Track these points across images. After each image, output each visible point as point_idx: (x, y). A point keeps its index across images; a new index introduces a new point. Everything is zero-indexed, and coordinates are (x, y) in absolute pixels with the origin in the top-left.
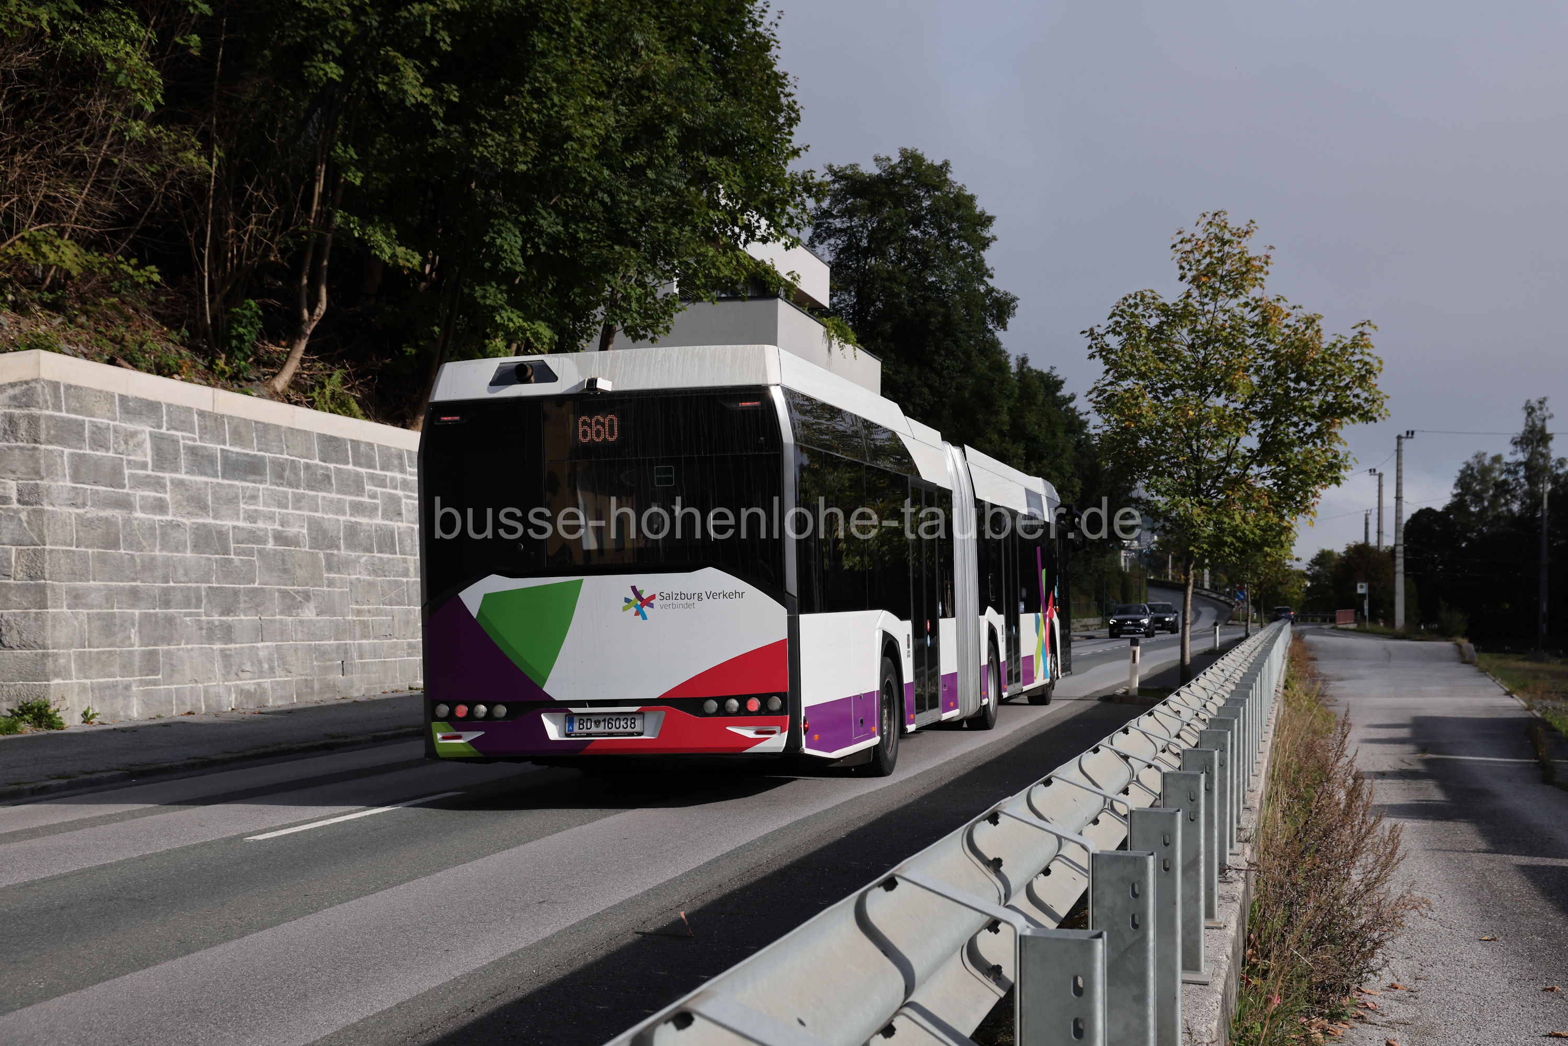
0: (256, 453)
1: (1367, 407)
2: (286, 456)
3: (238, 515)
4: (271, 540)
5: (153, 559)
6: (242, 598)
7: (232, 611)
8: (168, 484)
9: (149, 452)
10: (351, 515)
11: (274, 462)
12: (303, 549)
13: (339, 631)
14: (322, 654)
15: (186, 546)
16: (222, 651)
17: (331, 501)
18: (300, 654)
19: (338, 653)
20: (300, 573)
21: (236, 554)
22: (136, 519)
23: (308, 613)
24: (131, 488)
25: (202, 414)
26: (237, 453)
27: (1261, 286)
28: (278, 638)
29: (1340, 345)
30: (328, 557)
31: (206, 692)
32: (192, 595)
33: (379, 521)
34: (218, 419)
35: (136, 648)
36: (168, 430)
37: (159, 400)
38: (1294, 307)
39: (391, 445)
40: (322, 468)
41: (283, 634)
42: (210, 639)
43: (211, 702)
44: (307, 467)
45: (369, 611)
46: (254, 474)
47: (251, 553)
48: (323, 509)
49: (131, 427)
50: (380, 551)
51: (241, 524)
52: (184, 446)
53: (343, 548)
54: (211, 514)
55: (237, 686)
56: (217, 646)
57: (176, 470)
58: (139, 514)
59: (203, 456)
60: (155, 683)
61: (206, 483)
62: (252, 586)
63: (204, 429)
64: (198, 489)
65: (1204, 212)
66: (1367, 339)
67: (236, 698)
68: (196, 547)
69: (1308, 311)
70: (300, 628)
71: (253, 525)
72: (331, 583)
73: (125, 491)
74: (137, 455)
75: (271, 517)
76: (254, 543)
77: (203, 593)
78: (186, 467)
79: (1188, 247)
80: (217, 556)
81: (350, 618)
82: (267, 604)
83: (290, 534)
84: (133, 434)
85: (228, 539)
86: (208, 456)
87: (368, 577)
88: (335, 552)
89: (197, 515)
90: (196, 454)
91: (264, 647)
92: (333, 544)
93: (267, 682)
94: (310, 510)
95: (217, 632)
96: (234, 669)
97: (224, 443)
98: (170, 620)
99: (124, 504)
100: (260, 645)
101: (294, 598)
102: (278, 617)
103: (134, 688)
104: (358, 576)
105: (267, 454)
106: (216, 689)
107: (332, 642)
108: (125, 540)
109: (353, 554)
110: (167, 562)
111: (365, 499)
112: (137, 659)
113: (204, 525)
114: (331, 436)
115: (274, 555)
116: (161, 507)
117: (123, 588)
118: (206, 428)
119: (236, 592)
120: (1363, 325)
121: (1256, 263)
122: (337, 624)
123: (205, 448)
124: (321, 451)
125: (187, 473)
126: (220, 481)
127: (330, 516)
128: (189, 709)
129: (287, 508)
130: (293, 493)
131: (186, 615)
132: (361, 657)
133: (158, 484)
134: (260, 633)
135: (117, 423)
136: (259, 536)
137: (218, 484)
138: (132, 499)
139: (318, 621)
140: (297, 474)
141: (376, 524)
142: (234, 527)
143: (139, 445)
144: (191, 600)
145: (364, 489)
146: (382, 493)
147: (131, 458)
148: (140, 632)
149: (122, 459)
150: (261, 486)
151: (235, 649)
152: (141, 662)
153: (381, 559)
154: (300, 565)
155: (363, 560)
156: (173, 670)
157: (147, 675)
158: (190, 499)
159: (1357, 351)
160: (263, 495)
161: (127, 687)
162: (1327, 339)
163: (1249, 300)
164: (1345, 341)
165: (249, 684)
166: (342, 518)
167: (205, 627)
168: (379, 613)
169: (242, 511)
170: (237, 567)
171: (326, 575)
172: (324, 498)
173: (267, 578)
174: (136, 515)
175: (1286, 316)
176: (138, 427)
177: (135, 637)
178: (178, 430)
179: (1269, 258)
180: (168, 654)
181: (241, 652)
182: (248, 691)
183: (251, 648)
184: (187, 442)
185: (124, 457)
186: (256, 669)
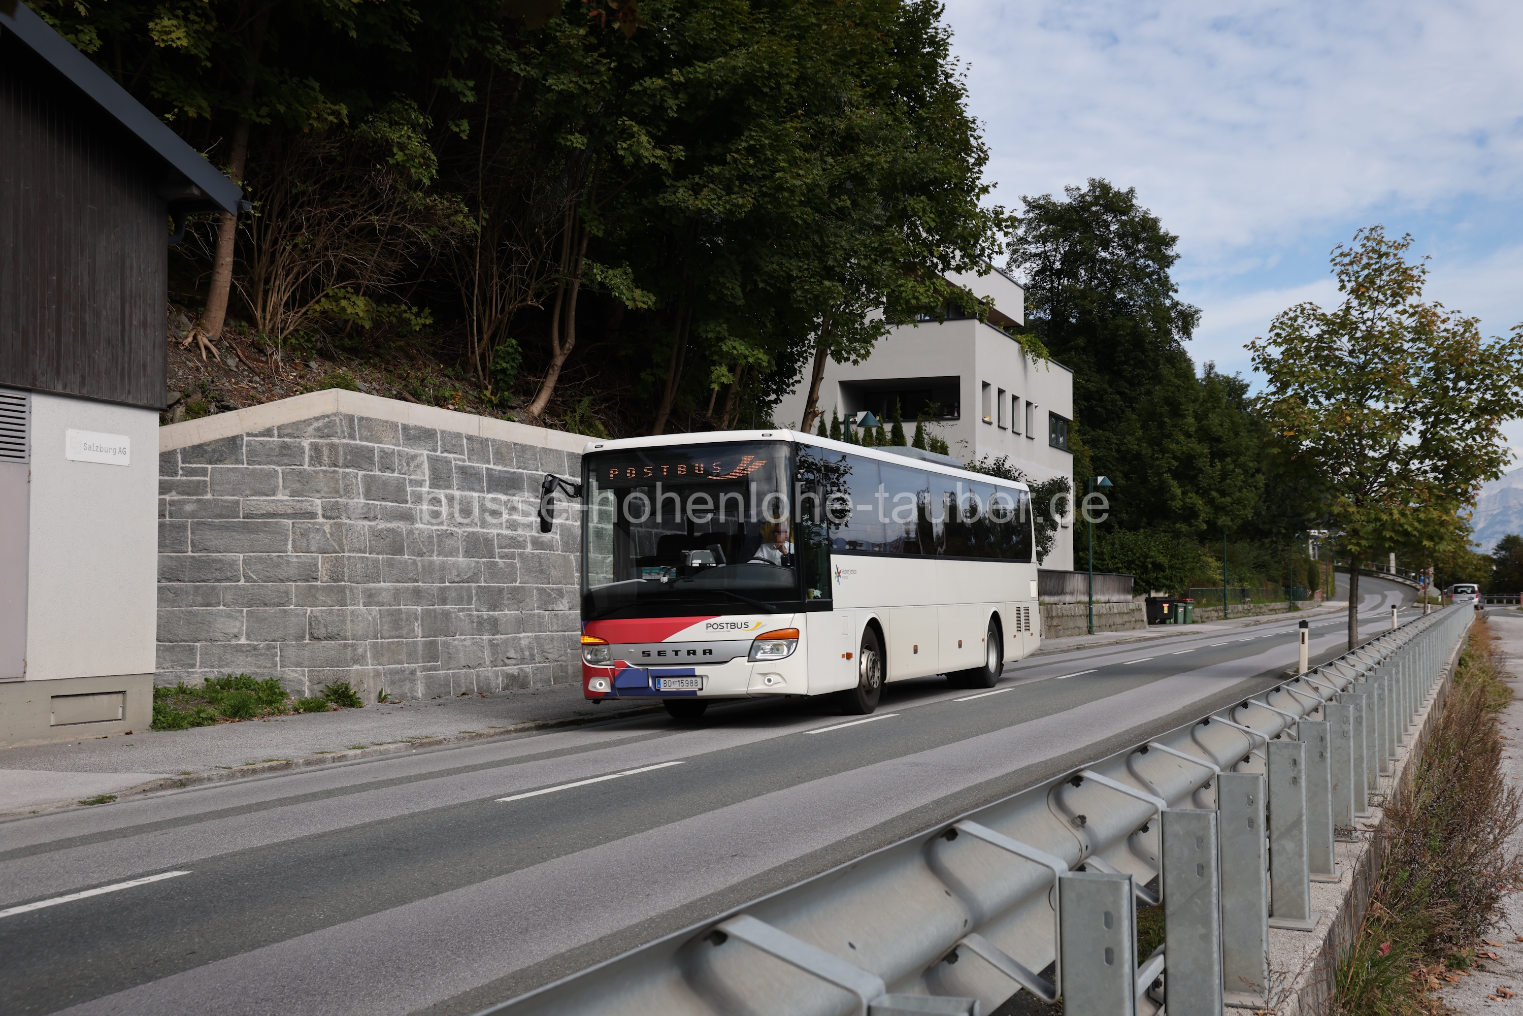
0: (515, 470)
2: (540, 473)
4: (529, 545)
5: (431, 562)
6: (506, 595)
7: (498, 607)
9: (427, 472)
15: (458, 552)
16: (490, 641)
20: (554, 573)
21: (501, 557)
22: (417, 529)
24: (412, 503)
25: (469, 438)
26: (500, 471)
27: (1419, 294)
28: (537, 629)
29: (1498, 347)
31: (478, 676)
32: (464, 593)
34: (484, 442)
35: (419, 639)
36: (442, 453)
37: (434, 427)
38: (1453, 312)
41: (541, 627)
42: (480, 631)
43: (482, 684)
47: (512, 556)
49: (411, 451)
51: (504, 532)
52: (456, 466)
55: (504, 670)
56: (486, 637)
57: (449, 487)
58: (419, 525)
59: (471, 475)
60: (435, 668)
62: (514, 584)
63: (471, 451)
65: (1362, 227)
67: (503, 681)
68: (468, 553)
69: (1467, 316)
70: (555, 621)
73: (407, 505)
74: (417, 475)
76: (515, 548)
77: (474, 591)
78: (457, 484)
79: (1347, 260)
80: (484, 560)
82: (527, 600)
83: (545, 540)
84: (414, 457)
85: (493, 545)
86: (475, 474)
90: (466, 473)
91: (525, 637)
93: (528, 668)
95: (485, 624)
96: (500, 656)
97: (489, 462)
98: (447, 614)
99: (407, 517)
100: (522, 635)
101: (550, 595)
102: (536, 611)
103: (419, 674)
105: (524, 471)
106: (486, 674)
108: (409, 547)
110: (442, 566)
112: (420, 648)
113: (473, 533)
115: (532, 557)
117: (408, 588)
118: (473, 450)
119: (501, 590)
121: (1415, 272)
123: (473, 467)
124: (570, 467)
125: (458, 489)
128: (463, 690)
131: (460, 610)
134: (521, 625)
135: (401, 448)
136: (519, 541)
138: (414, 512)
139: (571, 615)
142: (498, 535)
143: (419, 466)
144: (463, 598)
147: (412, 477)
148: (422, 625)
149: (405, 479)
151: (501, 639)
152: (424, 651)
154: (554, 566)
156: (450, 657)
157: (429, 662)
161: (413, 672)
162: (1485, 341)
163: (1408, 308)
164: (1503, 343)
165: (513, 670)
167: (475, 621)
170: (501, 568)
171: (576, 575)
173: (527, 578)
174: (417, 526)
175: (1444, 321)
176: (418, 452)
177: (418, 631)
178: (450, 452)
179: (1426, 268)
180: (446, 644)
181: (506, 642)
182: (513, 675)
183: (514, 639)
184: (458, 462)
185: (406, 476)
186: (518, 656)
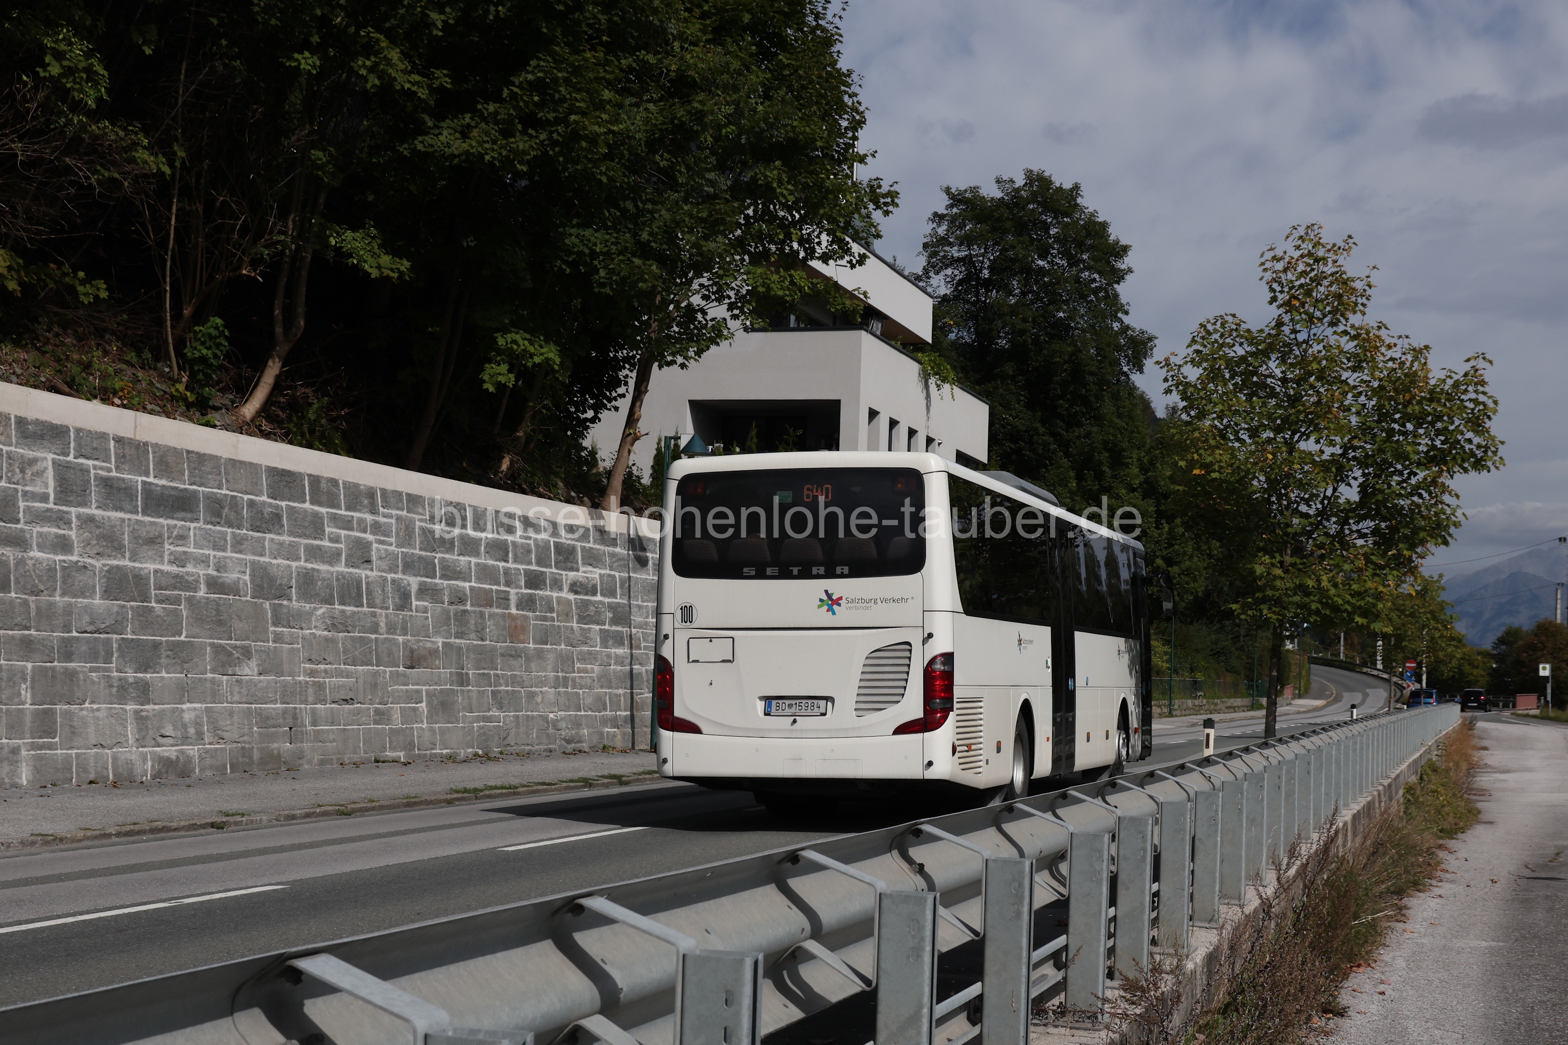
0: (187, 486)
1: (1479, 453)
2: (224, 492)
3: (162, 557)
4: (203, 587)
5: (51, 605)
6: (164, 652)
7: (151, 667)
8: (74, 520)
9: (51, 483)
10: (306, 561)
11: (208, 497)
12: (244, 599)
13: (287, 694)
14: (265, 720)
15: (94, 592)
16: (137, 712)
17: (281, 544)
18: (235, 718)
19: (284, 719)
20: (238, 625)
21: (158, 602)
22: (32, 558)
23: (247, 671)
24: (26, 523)
25: (119, 440)
26: (163, 486)
27: (1364, 314)
28: (208, 699)
29: (1450, 382)
30: (275, 609)
31: (115, 759)
32: (101, 648)
33: (341, 568)
34: (141, 448)
35: (27, 706)
36: (75, 458)
37: (65, 423)
38: (1400, 337)
39: (360, 482)
40: (270, 505)
41: (215, 696)
42: (122, 699)
43: (120, 770)
44: (251, 503)
45: (326, 671)
46: (184, 510)
47: (177, 601)
48: (271, 552)
49: (29, 454)
50: (342, 603)
51: (166, 568)
52: (96, 477)
53: (294, 598)
54: (127, 555)
55: (155, 752)
56: (130, 707)
57: (85, 504)
58: (35, 553)
59: (119, 489)
60: (51, 747)
61: (123, 520)
62: (177, 638)
63: (121, 459)
64: (113, 527)
65: (1295, 224)
66: (1481, 375)
67: (153, 766)
68: (108, 594)
69: (1417, 343)
70: (237, 689)
71: (181, 569)
72: (278, 638)
73: (18, 526)
74: (36, 486)
75: (205, 561)
76: (180, 590)
77: (115, 645)
78: (97, 501)
79: (1280, 266)
80: (132, 603)
81: (302, 678)
82: (196, 660)
83: (228, 580)
84: (33, 461)
85: (148, 584)
86: (126, 489)
87: (326, 633)
88: (285, 603)
89: (109, 556)
90: (111, 487)
91: (190, 709)
92: (282, 593)
93: (193, 751)
94: (254, 554)
95: (131, 690)
96: (151, 732)
97: (147, 475)
98: (71, 675)
99: (19, 542)
100: (184, 707)
101: (231, 654)
102: (209, 675)
103: (24, 753)
104: (314, 631)
105: (200, 489)
106: (128, 756)
107: (279, 705)
108: (17, 582)
109: (308, 606)
110: (68, 611)
111: (326, 543)
112: (28, 719)
113: (118, 567)
114: (283, 470)
115: (207, 603)
116: (64, 545)
117: (13, 637)
118: (124, 456)
119: (156, 646)
120: (1476, 358)
121: (1358, 285)
122: (285, 685)
123: (123, 480)
124: (270, 486)
125: (98, 507)
126: (140, 517)
127: (280, 561)
128: (92, 777)
129: (224, 550)
130: (233, 533)
131: (92, 670)
132: (314, 723)
133: (62, 520)
134: (183, 692)
135: (13, 448)
136: (187, 581)
137: (137, 521)
138: (28, 536)
139: (260, 681)
140: (238, 512)
141: (338, 572)
142: (156, 571)
143: (40, 474)
144: (103, 654)
145: (324, 531)
146: (347, 537)
147: (28, 488)
148: (33, 688)
149: (16, 490)
150: (193, 525)
151: (153, 710)
152: (33, 722)
153: (343, 611)
154: (239, 617)
155: (320, 612)
156: (73, 733)
157: (40, 738)
158: (100, 537)
159: (1470, 388)
160: (195, 535)
161: (15, 751)
162: (1436, 374)
163: (1349, 329)
164: (1456, 377)
165: (169, 751)
166: (294, 564)
167: (115, 684)
168: (340, 674)
169: (167, 553)
170: (158, 616)
171: (272, 629)
172: (272, 540)
173: (197, 630)
174: (31, 554)
175: (1389, 347)
176: (38, 454)
177: (26, 693)
178: (88, 458)
179: (1372, 280)
180: (68, 715)
181: (161, 715)
182: (169, 759)
183: (174, 711)
184: (100, 472)
185: (20, 487)
186: (179, 734)
